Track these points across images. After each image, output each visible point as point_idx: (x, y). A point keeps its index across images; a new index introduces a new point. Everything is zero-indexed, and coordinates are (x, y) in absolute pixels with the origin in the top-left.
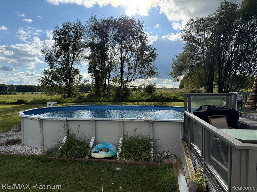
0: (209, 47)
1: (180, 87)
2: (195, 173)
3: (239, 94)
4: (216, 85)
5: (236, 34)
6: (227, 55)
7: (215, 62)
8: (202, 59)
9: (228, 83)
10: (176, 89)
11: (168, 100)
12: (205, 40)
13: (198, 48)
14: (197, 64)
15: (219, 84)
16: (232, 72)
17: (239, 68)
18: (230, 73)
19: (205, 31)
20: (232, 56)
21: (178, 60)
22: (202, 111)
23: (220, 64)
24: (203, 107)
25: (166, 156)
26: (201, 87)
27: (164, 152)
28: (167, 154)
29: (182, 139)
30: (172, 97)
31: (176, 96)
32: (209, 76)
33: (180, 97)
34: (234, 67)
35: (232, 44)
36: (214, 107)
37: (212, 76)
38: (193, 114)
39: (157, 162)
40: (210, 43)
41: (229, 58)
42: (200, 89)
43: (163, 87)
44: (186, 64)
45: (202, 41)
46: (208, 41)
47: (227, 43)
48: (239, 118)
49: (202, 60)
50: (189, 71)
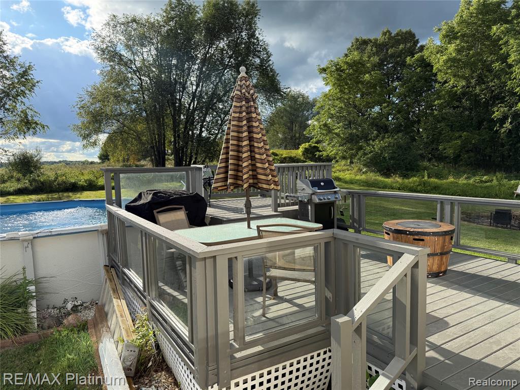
0: (152, 80)
1: (100, 158)
2: (134, 325)
3: (205, 167)
4: (172, 155)
5: (197, 62)
6: (186, 100)
7: (166, 111)
8: (140, 101)
9: (191, 151)
10: (92, 163)
11: (74, 188)
12: (144, 64)
13: (132, 79)
14: (132, 111)
15: (176, 152)
16: (195, 132)
17: (205, 125)
18: (193, 132)
19: (143, 45)
20: (193, 100)
21: (91, 100)
22: (141, 202)
23: (174, 114)
24: (144, 195)
25: (72, 309)
26: (144, 158)
27: (66, 301)
28: (73, 303)
29: (105, 266)
30: (82, 180)
31: (91, 177)
32: (157, 136)
33: (100, 180)
34: (198, 123)
35: (192, 79)
36: (165, 193)
37: (162, 137)
38: (126, 210)
39: (49, 327)
40: (154, 72)
41: (190, 105)
42: (143, 162)
43: (62, 160)
44: (108, 110)
45: (138, 64)
46: (150, 68)
47: (184, 76)
48: (207, 210)
49: (140, 104)
50: (116, 125)
